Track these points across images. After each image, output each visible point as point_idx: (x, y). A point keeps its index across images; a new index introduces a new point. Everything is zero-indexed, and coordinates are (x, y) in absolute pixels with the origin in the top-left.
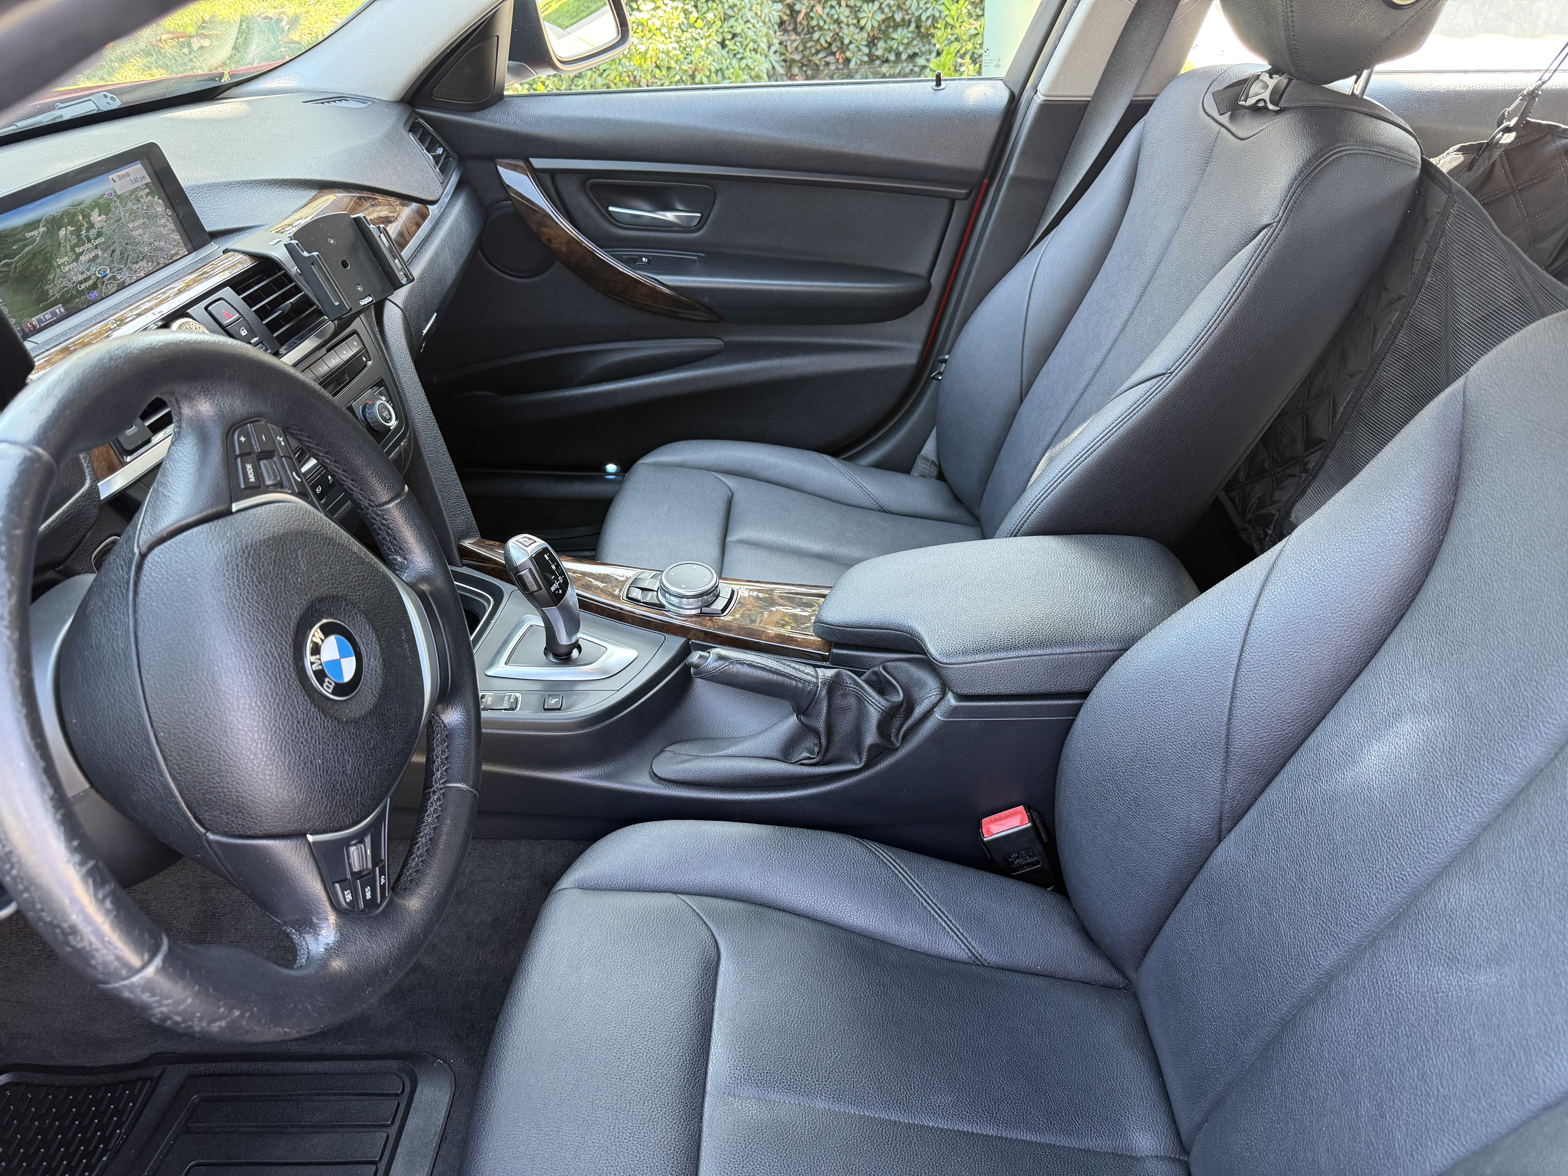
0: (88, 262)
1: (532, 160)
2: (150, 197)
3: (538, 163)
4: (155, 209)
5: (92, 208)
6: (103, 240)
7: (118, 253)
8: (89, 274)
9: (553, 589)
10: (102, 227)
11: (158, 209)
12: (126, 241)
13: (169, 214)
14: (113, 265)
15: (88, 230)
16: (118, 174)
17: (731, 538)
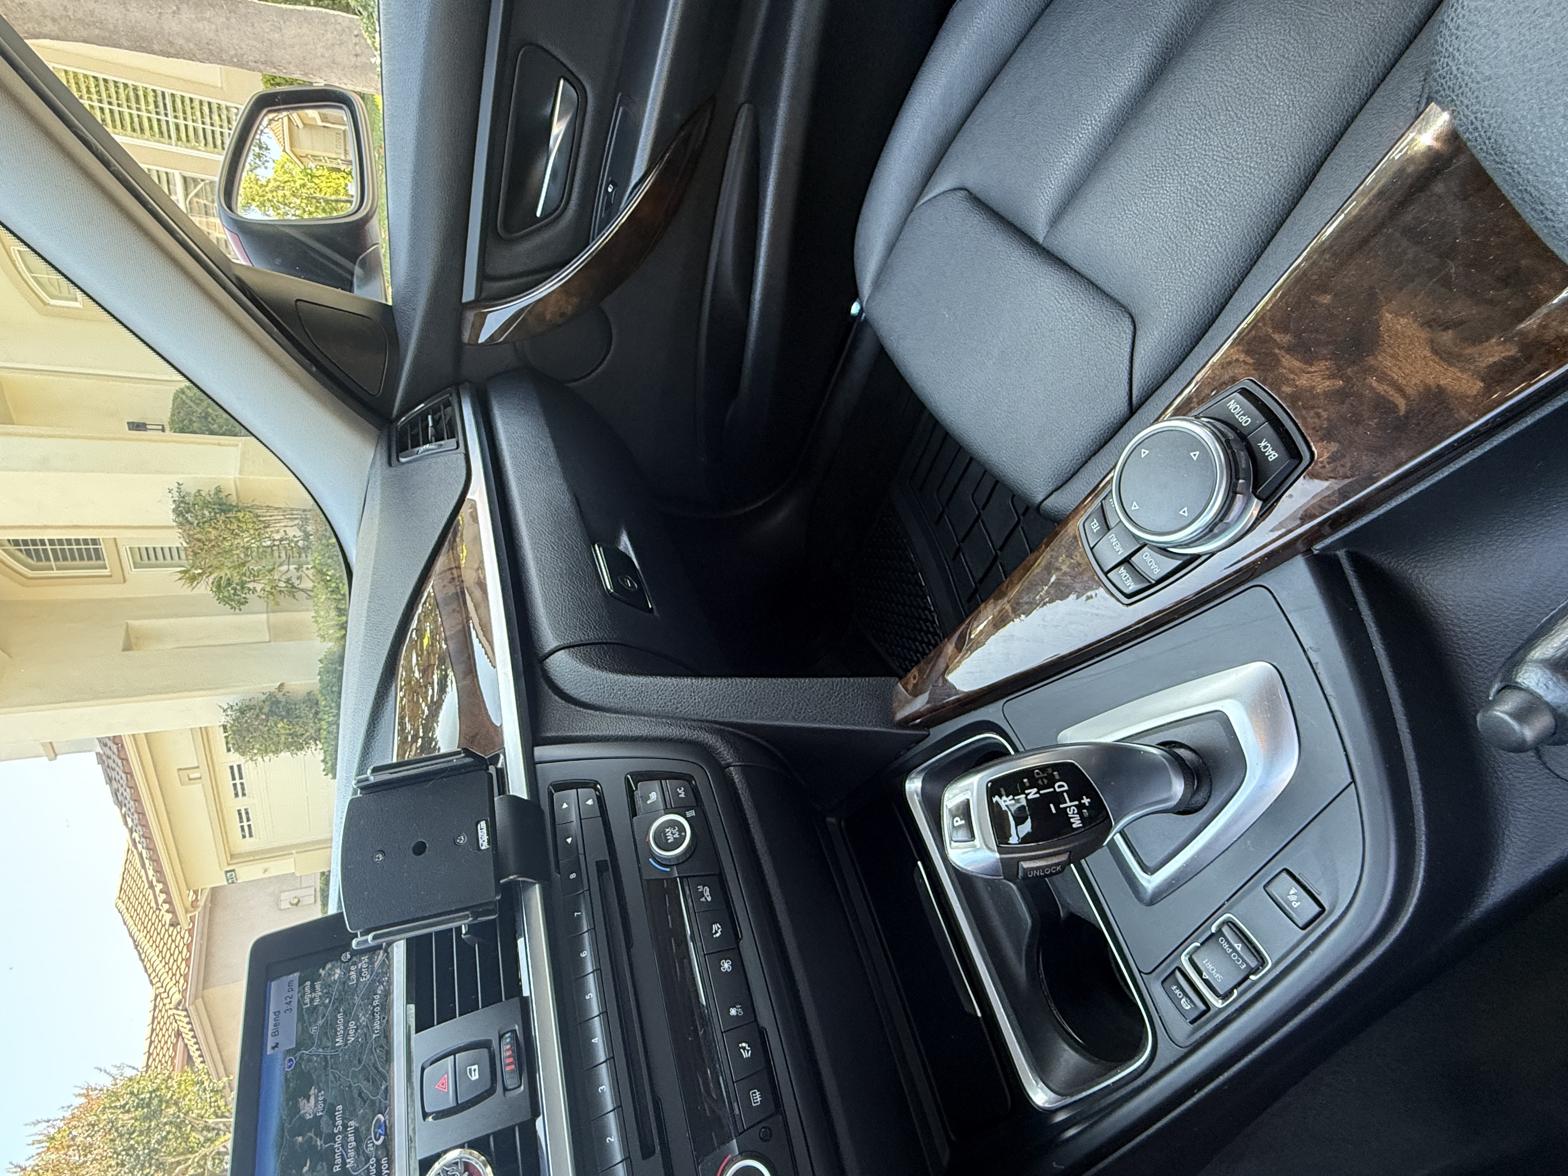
0: (358, 1154)
1: (464, 300)
2: (318, 985)
3: (469, 294)
4: (335, 981)
5: (294, 1110)
6: (340, 1107)
7: (364, 1086)
8: (373, 1161)
9: (1076, 823)
10: (324, 1101)
11: (337, 976)
12: (356, 1062)
13: (349, 956)
14: (377, 1104)
15: (319, 1134)
16: (270, 1032)
17: (1040, 234)
